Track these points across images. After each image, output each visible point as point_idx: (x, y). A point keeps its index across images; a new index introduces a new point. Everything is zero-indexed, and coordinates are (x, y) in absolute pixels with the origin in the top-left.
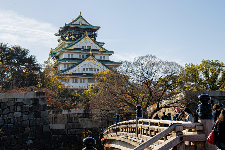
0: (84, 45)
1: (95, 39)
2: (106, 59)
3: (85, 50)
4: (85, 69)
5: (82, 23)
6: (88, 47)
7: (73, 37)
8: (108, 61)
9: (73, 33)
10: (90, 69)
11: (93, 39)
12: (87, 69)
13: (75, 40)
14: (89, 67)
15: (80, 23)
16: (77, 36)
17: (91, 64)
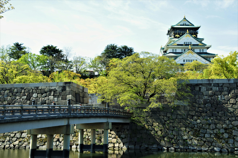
0: (186, 42)
1: (197, 36)
2: (204, 52)
3: (186, 45)
4: (185, 61)
5: (185, 24)
6: (189, 42)
7: (177, 36)
8: (206, 53)
9: (177, 33)
10: (189, 60)
11: (195, 36)
12: (187, 60)
13: (179, 37)
14: (188, 59)
15: (184, 24)
16: (181, 34)
17: (190, 56)
